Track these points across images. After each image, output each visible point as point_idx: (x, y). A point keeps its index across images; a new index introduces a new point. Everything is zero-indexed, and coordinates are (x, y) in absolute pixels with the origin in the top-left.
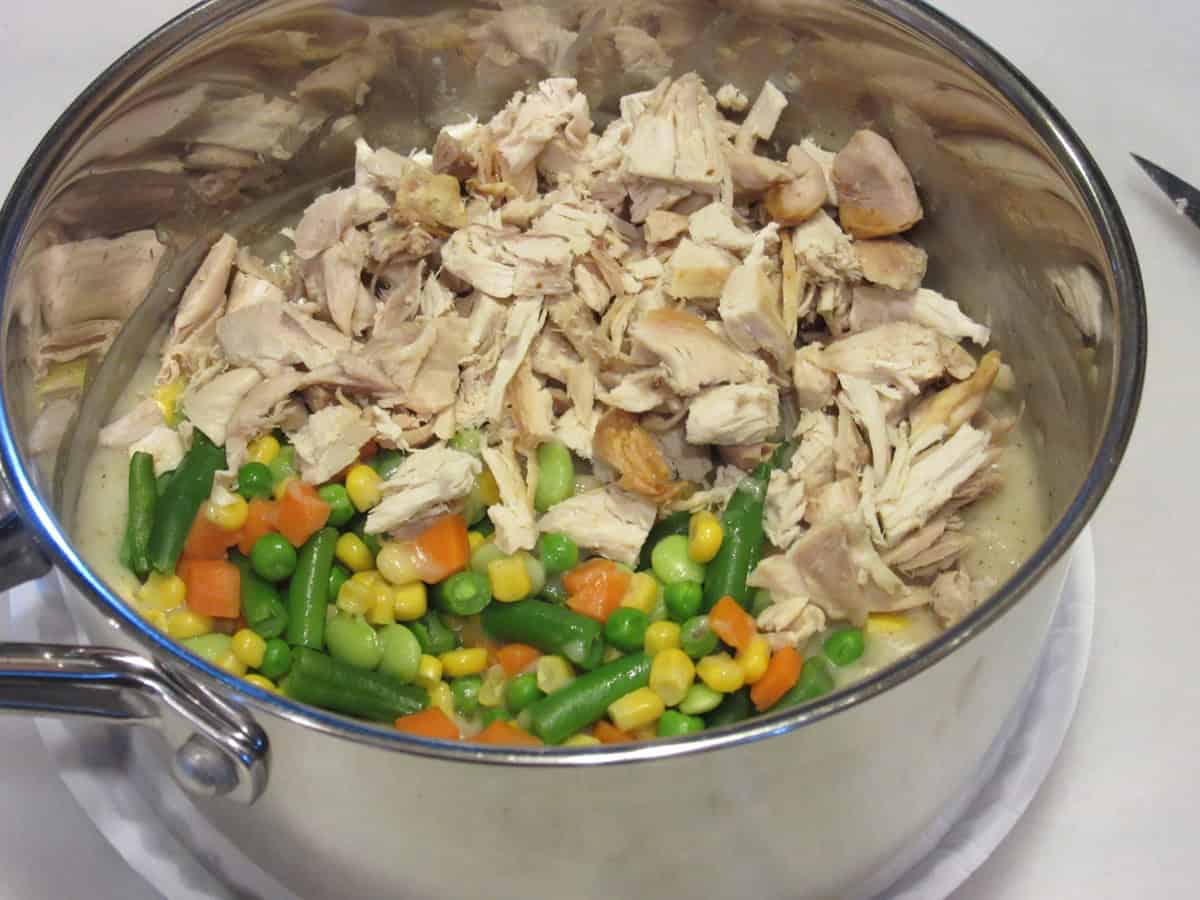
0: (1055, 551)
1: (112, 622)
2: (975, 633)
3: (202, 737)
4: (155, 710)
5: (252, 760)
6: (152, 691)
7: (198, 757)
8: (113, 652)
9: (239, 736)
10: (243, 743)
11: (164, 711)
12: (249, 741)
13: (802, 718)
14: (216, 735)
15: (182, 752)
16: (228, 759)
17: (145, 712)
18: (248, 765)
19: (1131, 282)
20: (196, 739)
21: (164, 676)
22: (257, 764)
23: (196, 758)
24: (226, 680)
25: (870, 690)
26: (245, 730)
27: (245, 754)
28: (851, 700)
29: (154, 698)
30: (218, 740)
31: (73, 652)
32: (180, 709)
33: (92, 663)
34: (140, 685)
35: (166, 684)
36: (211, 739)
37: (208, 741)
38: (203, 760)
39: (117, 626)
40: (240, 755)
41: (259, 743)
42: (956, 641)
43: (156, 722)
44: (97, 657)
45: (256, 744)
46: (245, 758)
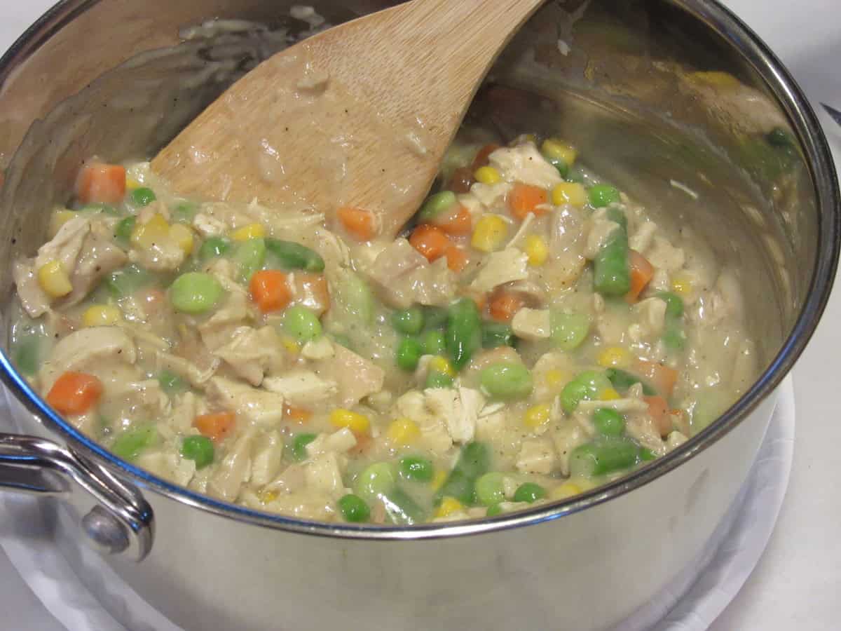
0: (767, 388)
1: (36, 418)
2: (703, 448)
3: (102, 509)
4: (67, 486)
5: (140, 527)
6: (64, 471)
7: (98, 523)
8: (34, 439)
9: (131, 509)
10: (133, 514)
11: (73, 487)
12: (138, 513)
13: (566, 509)
14: (113, 507)
15: (86, 520)
16: (121, 526)
17: (59, 487)
18: (135, 530)
19: (830, 187)
20: (98, 510)
21: (74, 459)
22: (143, 530)
23: (97, 524)
24: (120, 463)
25: (619, 489)
26: (135, 504)
27: (134, 522)
28: (605, 496)
29: (65, 476)
30: (114, 511)
31: (5, 439)
32: (86, 486)
33: (19, 447)
34: (56, 466)
35: (76, 466)
36: (108, 509)
37: (107, 512)
38: (101, 526)
39: (39, 421)
40: (130, 523)
41: (145, 515)
42: (688, 454)
43: (67, 496)
44: (22, 444)
45: (143, 515)
46: (135, 525)
